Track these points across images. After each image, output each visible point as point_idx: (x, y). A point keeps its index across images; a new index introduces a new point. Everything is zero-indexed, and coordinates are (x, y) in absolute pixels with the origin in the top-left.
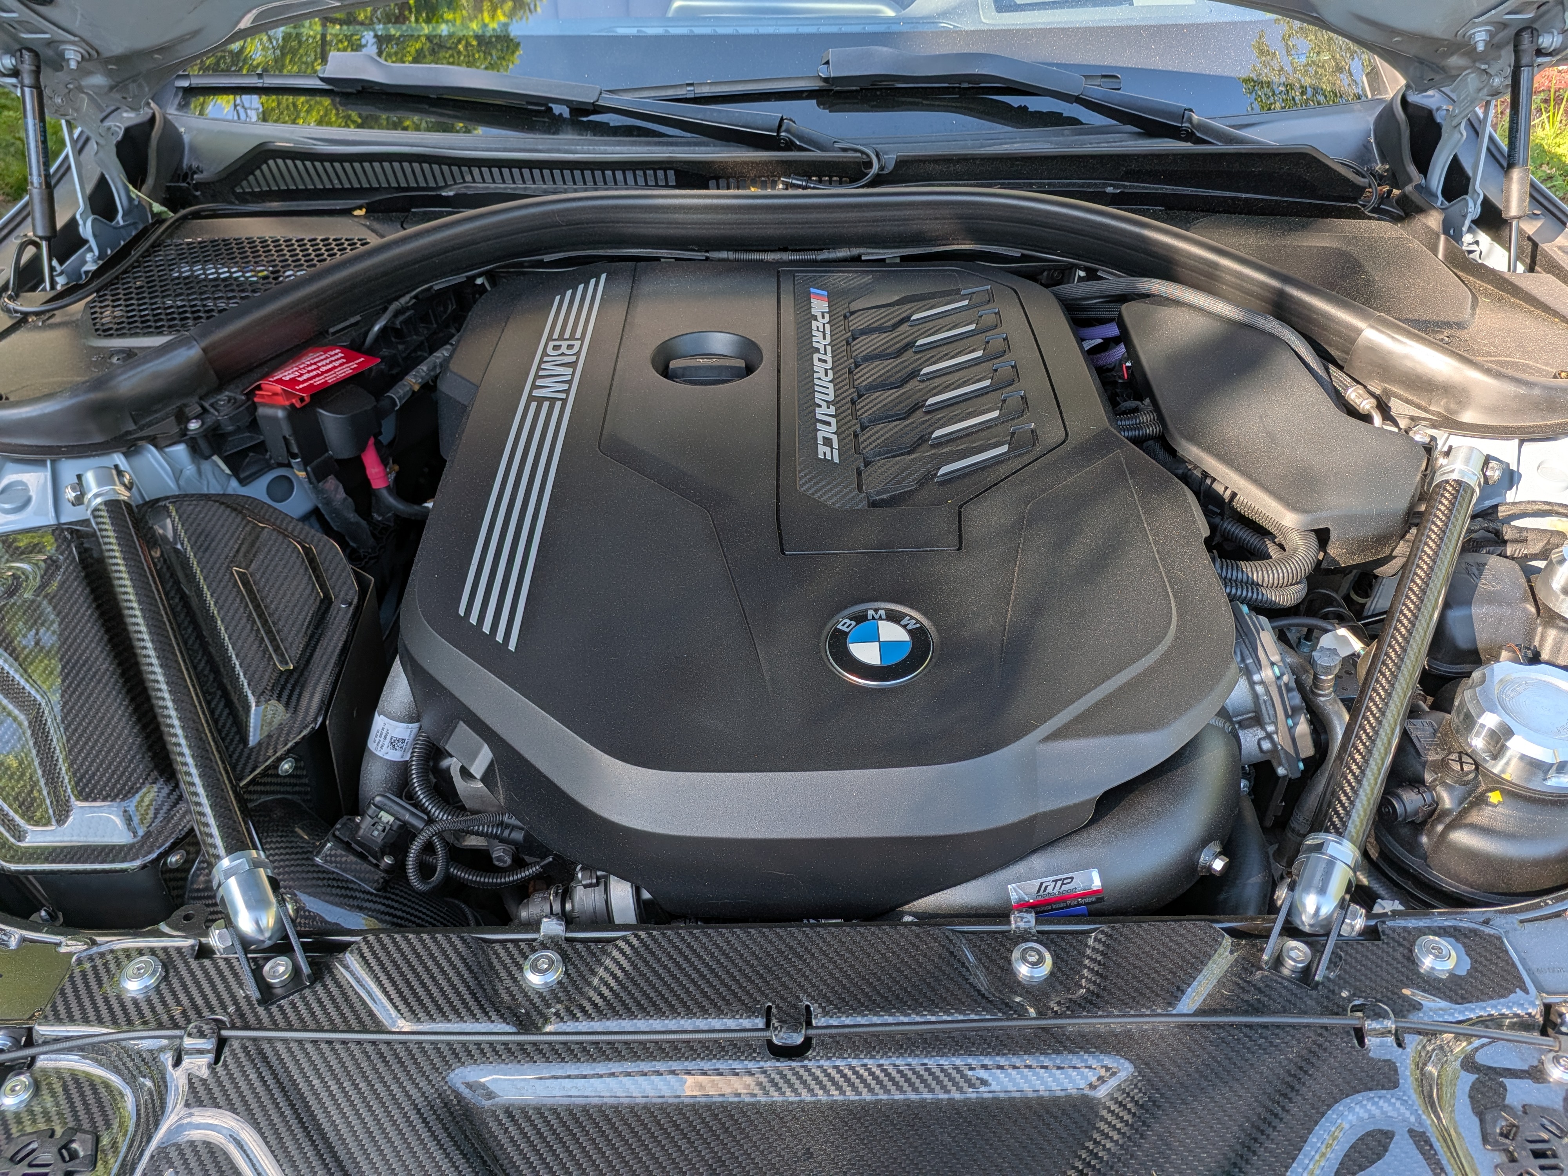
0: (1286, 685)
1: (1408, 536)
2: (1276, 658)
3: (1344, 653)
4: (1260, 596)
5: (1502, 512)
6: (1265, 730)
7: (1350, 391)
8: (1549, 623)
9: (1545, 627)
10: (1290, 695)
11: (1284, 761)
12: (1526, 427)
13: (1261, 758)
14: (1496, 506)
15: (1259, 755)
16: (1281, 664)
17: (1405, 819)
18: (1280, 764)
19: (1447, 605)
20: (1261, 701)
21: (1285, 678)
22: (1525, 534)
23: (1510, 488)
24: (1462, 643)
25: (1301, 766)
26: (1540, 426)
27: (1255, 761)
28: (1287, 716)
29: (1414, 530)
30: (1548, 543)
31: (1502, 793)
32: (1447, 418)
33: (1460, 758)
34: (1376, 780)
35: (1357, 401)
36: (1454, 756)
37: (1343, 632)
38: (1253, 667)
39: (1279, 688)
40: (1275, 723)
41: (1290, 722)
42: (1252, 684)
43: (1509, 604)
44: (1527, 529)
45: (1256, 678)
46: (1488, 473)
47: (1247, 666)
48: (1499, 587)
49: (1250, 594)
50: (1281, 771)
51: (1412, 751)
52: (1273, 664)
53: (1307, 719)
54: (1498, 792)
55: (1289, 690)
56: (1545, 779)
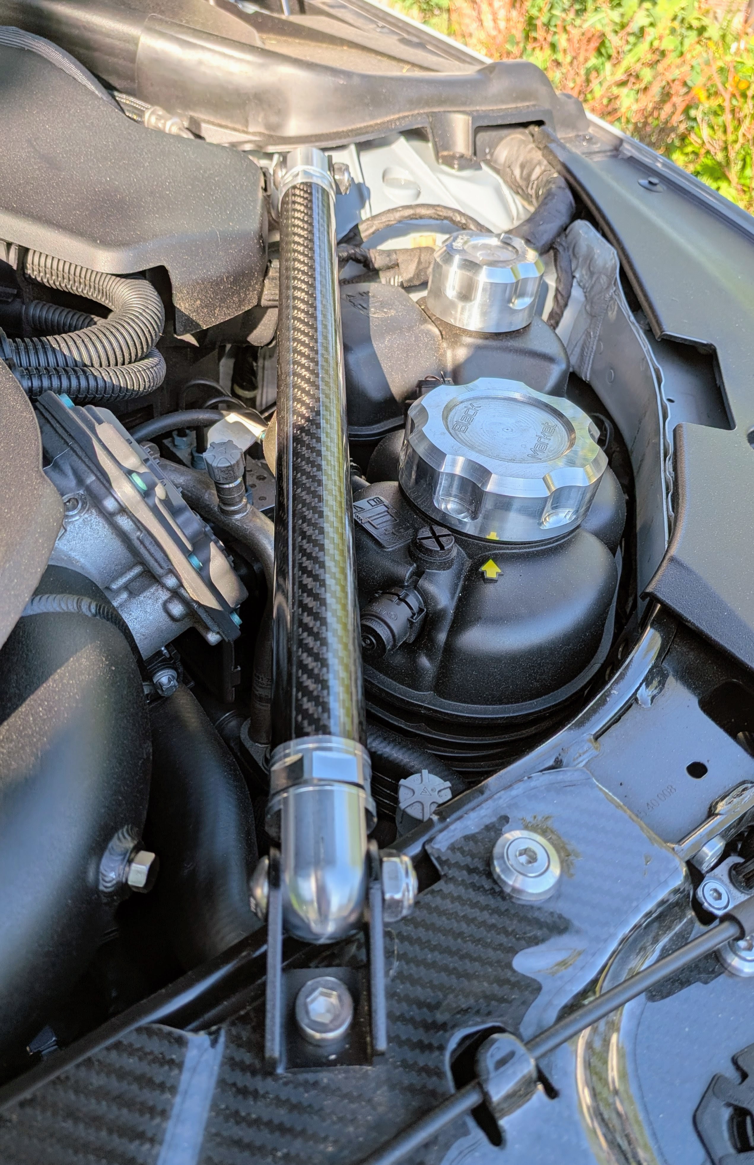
0: (167, 502)
1: (271, 273)
2: (131, 461)
3: (244, 445)
4: (92, 383)
5: (365, 232)
6: (163, 586)
7: (147, 115)
8: (455, 343)
9: (453, 349)
10: (181, 519)
11: (209, 622)
12: (357, 129)
13: (177, 629)
14: (357, 226)
15: (174, 626)
16: (143, 470)
17: (394, 645)
18: (208, 629)
19: (347, 349)
20: (137, 543)
21: (160, 492)
22: (394, 256)
23: (363, 206)
24: (375, 394)
25: (236, 619)
26: (371, 126)
27: (171, 637)
28: (188, 554)
29: (275, 264)
30: (419, 262)
31: (495, 560)
32: (271, 136)
33: (433, 533)
34: (344, 607)
35: (160, 125)
36: (425, 532)
37: (233, 417)
38: (98, 489)
39: (155, 510)
40: (172, 571)
41: (195, 561)
42: (109, 517)
43: (410, 328)
44: (395, 251)
45: (110, 504)
46: (337, 177)
47: (88, 489)
48: (393, 313)
49: (74, 382)
50: (213, 638)
51: (370, 544)
52: (129, 473)
53: (220, 548)
54: (491, 562)
55: (175, 512)
56: (541, 524)
